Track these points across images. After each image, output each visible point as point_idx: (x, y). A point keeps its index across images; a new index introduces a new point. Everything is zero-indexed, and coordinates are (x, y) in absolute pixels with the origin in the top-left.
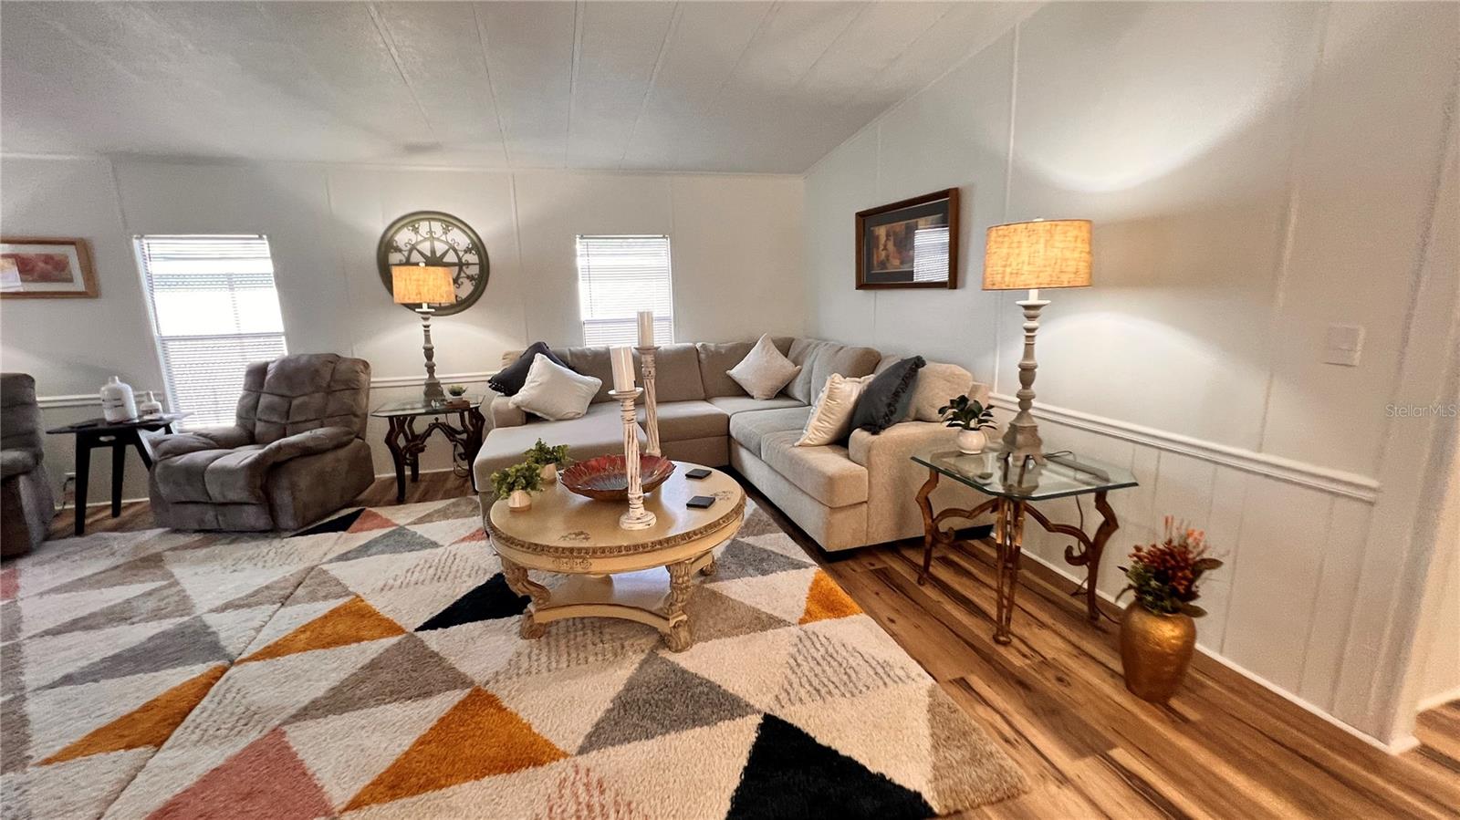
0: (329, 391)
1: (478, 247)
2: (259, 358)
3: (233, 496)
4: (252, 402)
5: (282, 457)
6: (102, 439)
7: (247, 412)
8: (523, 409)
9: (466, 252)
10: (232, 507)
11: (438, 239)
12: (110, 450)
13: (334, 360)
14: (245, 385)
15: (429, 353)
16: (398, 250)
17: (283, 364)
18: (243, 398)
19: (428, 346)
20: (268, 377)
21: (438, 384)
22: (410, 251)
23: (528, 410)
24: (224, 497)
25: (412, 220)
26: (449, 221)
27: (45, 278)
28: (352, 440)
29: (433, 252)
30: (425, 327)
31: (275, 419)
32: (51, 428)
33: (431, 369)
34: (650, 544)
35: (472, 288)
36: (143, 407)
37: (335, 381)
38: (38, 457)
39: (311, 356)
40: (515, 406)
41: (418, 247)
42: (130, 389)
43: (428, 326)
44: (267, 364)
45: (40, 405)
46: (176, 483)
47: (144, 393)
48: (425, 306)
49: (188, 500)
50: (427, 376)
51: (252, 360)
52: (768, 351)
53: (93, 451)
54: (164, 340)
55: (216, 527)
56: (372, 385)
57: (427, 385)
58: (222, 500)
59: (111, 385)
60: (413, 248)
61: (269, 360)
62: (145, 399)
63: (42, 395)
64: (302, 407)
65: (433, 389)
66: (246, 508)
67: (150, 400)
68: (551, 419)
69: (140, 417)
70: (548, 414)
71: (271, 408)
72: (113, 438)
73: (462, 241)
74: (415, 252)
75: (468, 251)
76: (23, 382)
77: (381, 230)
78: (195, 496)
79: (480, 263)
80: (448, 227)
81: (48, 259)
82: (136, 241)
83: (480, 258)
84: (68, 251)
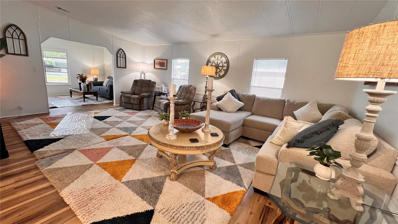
0: (187, 93)
1: (228, 62)
6: (157, 94)
8: (218, 106)
11: (219, 60)
13: (190, 86)
14: (178, 89)
15: (206, 88)
16: (211, 62)
19: (206, 86)
20: (181, 88)
21: (207, 96)
23: (219, 107)
25: (214, 55)
27: (162, 66)
29: (217, 63)
30: (207, 81)
31: (179, 97)
34: (161, 143)
35: (224, 73)
37: (189, 91)
40: (216, 105)
44: (182, 85)
45: (156, 87)
48: (208, 76)
50: (205, 93)
52: (312, 107)
56: (196, 93)
57: (204, 95)
58: (162, 109)
64: (182, 95)
65: (205, 97)
67: (165, 89)
68: (224, 111)
70: (223, 109)
73: (224, 59)
74: (214, 63)
75: (225, 63)
77: (208, 57)
78: (159, 108)
79: (227, 66)
80: (222, 56)
81: (163, 62)
82: (173, 60)
83: (227, 65)
84: (165, 61)
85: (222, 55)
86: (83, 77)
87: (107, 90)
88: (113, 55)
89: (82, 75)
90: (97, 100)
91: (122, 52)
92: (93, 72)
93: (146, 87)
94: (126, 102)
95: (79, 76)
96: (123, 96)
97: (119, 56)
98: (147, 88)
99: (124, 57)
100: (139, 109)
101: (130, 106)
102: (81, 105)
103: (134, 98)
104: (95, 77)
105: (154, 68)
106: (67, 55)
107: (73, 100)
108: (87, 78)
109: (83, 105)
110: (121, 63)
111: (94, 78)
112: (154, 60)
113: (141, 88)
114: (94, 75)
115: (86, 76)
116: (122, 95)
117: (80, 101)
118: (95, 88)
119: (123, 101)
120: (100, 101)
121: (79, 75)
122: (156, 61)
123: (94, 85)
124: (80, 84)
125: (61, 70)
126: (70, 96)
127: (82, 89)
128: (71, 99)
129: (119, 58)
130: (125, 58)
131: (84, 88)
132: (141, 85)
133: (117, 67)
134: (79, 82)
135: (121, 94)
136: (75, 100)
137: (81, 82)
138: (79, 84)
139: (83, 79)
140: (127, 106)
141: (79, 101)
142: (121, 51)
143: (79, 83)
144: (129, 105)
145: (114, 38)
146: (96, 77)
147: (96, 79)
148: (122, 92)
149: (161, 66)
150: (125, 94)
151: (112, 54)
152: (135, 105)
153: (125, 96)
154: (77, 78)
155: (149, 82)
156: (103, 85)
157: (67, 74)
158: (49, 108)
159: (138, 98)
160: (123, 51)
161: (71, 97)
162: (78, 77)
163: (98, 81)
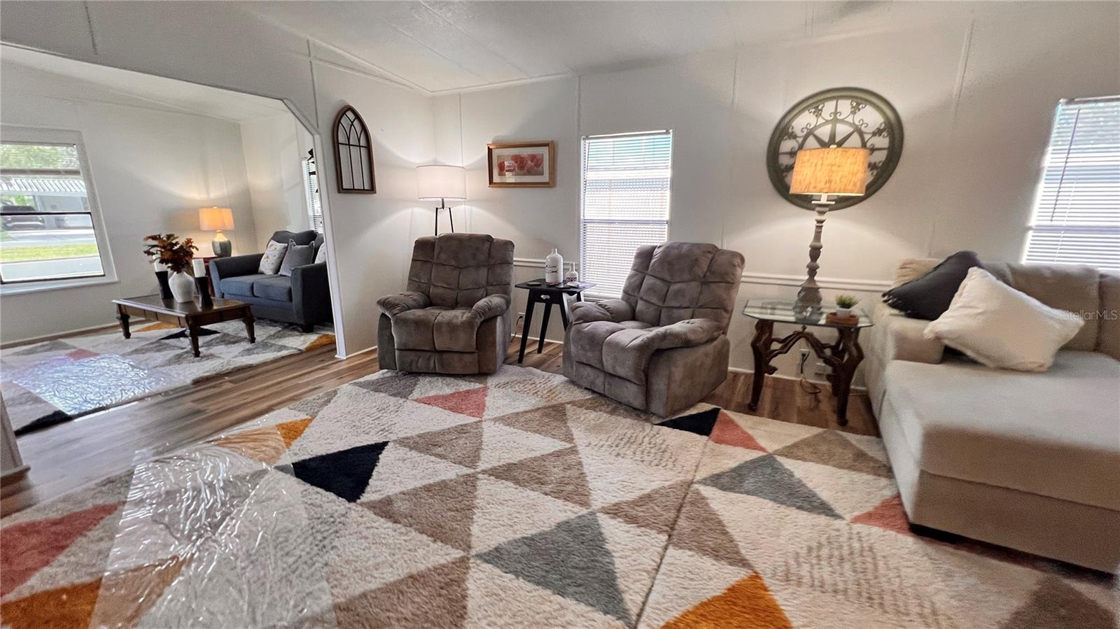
0: (705, 282)
1: (894, 129)
2: (648, 243)
3: (621, 371)
4: (638, 282)
5: (665, 345)
6: (542, 296)
7: (633, 290)
8: (943, 341)
9: (874, 134)
10: (617, 379)
11: (843, 121)
12: (543, 305)
13: (713, 251)
14: (634, 265)
15: (815, 252)
16: (793, 136)
17: (668, 250)
18: (631, 277)
19: (817, 244)
20: (653, 261)
21: (817, 290)
22: (806, 138)
23: (954, 346)
24: (614, 367)
25: (814, 102)
26: (860, 96)
27: (529, 173)
28: (719, 336)
30: (817, 221)
31: (654, 300)
32: (518, 283)
33: (812, 271)
35: (872, 178)
36: (568, 275)
37: (713, 273)
38: (508, 302)
39: (693, 245)
40: (929, 335)
41: (816, 133)
42: (562, 259)
43: (822, 222)
44: (654, 248)
45: (515, 263)
46: (583, 348)
47: (570, 263)
48: (824, 198)
49: (588, 363)
50: (807, 277)
51: (642, 244)
53: (537, 304)
54: (586, 222)
55: (602, 392)
57: (804, 289)
58: (611, 372)
59: (552, 255)
60: (810, 133)
61: (655, 244)
62: (570, 267)
63: (516, 257)
64: (679, 293)
65: (810, 295)
66: (628, 384)
67: (572, 270)
69: (565, 282)
70: (987, 357)
71: (651, 289)
72: (548, 297)
73: (871, 118)
74: (811, 138)
75: (878, 132)
76: (508, 245)
77: (777, 113)
78: (593, 362)
79: (889, 149)
80: (858, 104)
81: (533, 157)
82: (582, 142)
83: (892, 142)
84: (544, 151)
85: (862, 99)
86: (176, 248)
87: (290, 291)
88: (317, 136)
89: (169, 237)
90: (252, 340)
91: (352, 124)
92: (206, 219)
93: (478, 267)
94: (411, 347)
95: (155, 243)
96: (396, 322)
97: (342, 139)
98: (483, 272)
99: (363, 142)
100: (475, 370)
101: (434, 362)
102: (189, 381)
103: (452, 327)
104: (221, 238)
105: (491, 182)
106: (83, 157)
107: (141, 357)
108: (194, 250)
109: (197, 382)
110: (355, 175)
111: (217, 246)
112: (490, 150)
113: (456, 273)
114: (214, 232)
115: (189, 241)
116: (383, 315)
117: (179, 359)
118: (230, 290)
119: (399, 344)
120: (265, 346)
121: (154, 238)
122: (496, 153)
123: (223, 275)
124: (163, 277)
125: (63, 220)
126: (120, 334)
127: (178, 298)
128: (129, 350)
129: (343, 150)
130: (369, 147)
131: (186, 290)
132: (453, 263)
133: (339, 192)
134: (158, 267)
135: (380, 310)
136: (148, 350)
137: (170, 271)
138: (156, 280)
139: (178, 257)
140: (419, 364)
141: (171, 354)
142: (350, 114)
143: (157, 273)
144: (429, 359)
145: (315, 58)
146: (222, 240)
147: (226, 248)
148: (384, 303)
149: (524, 175)
150: (401, 311)
151: (312, 129)
152: (456, 357)
153: (401, 322)
154: (149, 253)
155: (487, 245)
156: (262, 268)
157: (92, 231)
158: (12, 436)
159: (469, 324)
160: (357, 117)
161: (128, 335)
162: (153, 250)
163: (234, 254)
